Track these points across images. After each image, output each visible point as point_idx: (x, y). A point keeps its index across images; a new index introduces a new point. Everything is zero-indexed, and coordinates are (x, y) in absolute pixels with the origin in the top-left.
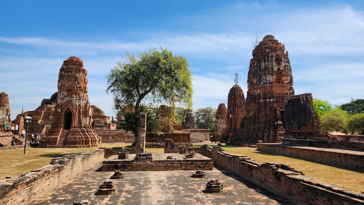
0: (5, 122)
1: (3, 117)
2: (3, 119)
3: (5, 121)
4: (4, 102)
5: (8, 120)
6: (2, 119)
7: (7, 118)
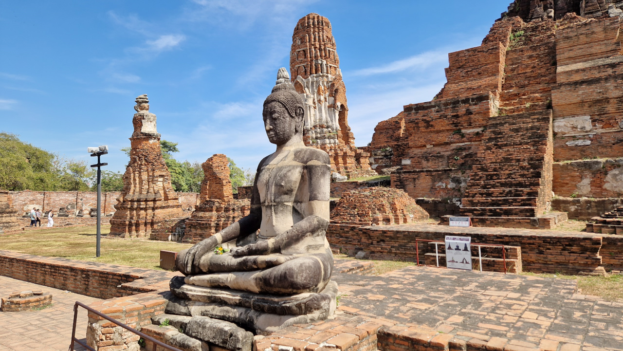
0: (327, 141)
1: (321, 119)
2: (321, 127)
3: (329, 138)
4: (316, 52)
5: (340, 134)
6: (315, 127)
7: (336, 124)
